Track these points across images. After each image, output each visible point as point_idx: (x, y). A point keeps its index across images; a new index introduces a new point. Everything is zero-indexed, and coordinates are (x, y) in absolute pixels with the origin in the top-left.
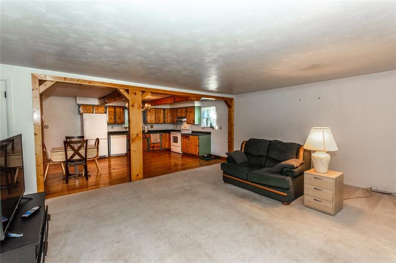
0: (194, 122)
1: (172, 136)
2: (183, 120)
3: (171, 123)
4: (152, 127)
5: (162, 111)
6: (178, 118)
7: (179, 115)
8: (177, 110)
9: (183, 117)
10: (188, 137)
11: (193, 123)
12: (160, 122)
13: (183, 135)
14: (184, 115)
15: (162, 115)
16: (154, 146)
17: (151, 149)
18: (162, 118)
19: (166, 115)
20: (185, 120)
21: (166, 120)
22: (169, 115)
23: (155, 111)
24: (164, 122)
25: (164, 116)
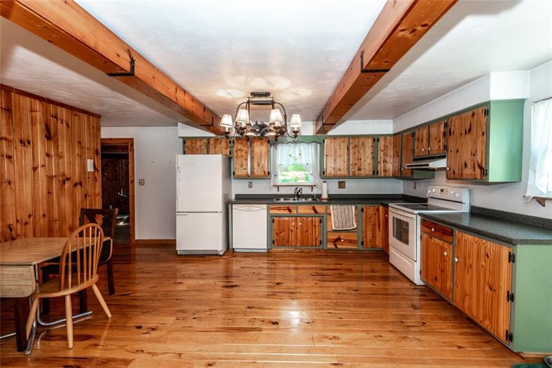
0: (484, 172)
1: (391, 216)
2: (434, 164)
3: (395, 177)
4: (342, 185)
5: (369, 142)
6: (415, 160)
7: (422, 149)
8: (413, 135)
9: (435, 153)
10: (451, 234)
11: (480, 175)
12: (362, 172)
13: (427, 222)
14: (435, 147)
15: (369, 151)
16: (339, 239)
17: (331, 246)
18: (369, 161)
19: (381, 154)
20: (442, 163)
21: (381, 167)
22: (390, 152)
23: (349, 144)
24: (375, 174)
25: (375, 158)
